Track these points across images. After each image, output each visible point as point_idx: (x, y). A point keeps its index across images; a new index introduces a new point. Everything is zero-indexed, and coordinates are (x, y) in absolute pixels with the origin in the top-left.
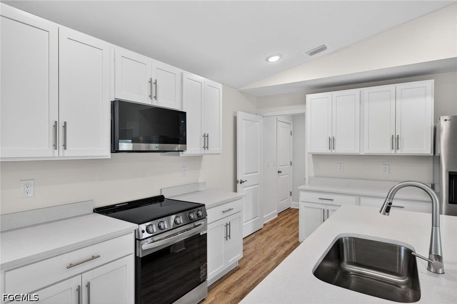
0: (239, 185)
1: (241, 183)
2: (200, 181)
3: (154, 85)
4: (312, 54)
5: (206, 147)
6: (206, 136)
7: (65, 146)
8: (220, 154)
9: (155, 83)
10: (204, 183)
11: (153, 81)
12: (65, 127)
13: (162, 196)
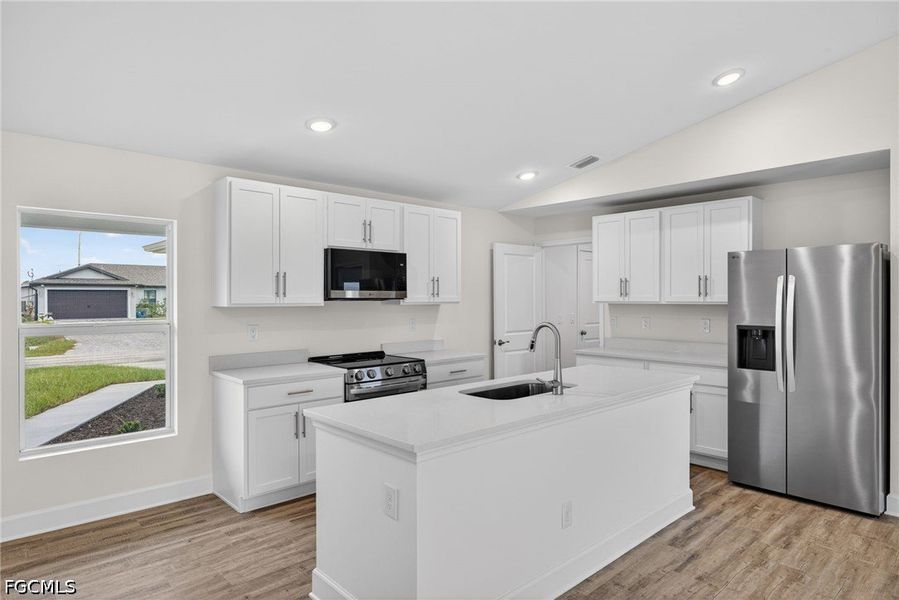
0: (497, 346)
1: (500, 344)
2: (435, 338)
3: (368, 227)
4: (581, 166)
5: (435, 294)
6: (435, 281)
7: (284, 294)
8: (458, 303)
9: (370, 225)
10: (442, 341)
11: (368, 223)
12: (284, 277)
13: (382, 353)
